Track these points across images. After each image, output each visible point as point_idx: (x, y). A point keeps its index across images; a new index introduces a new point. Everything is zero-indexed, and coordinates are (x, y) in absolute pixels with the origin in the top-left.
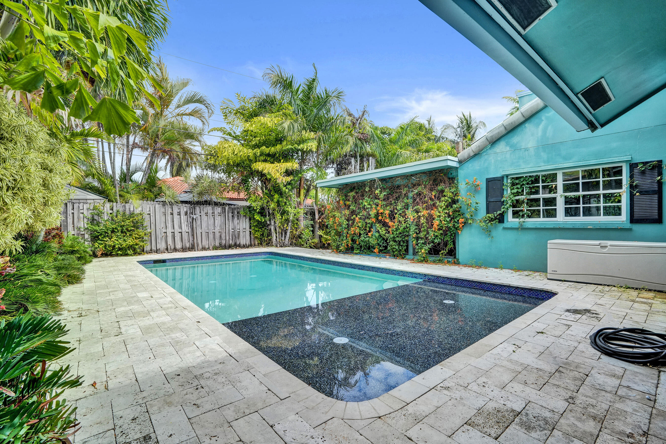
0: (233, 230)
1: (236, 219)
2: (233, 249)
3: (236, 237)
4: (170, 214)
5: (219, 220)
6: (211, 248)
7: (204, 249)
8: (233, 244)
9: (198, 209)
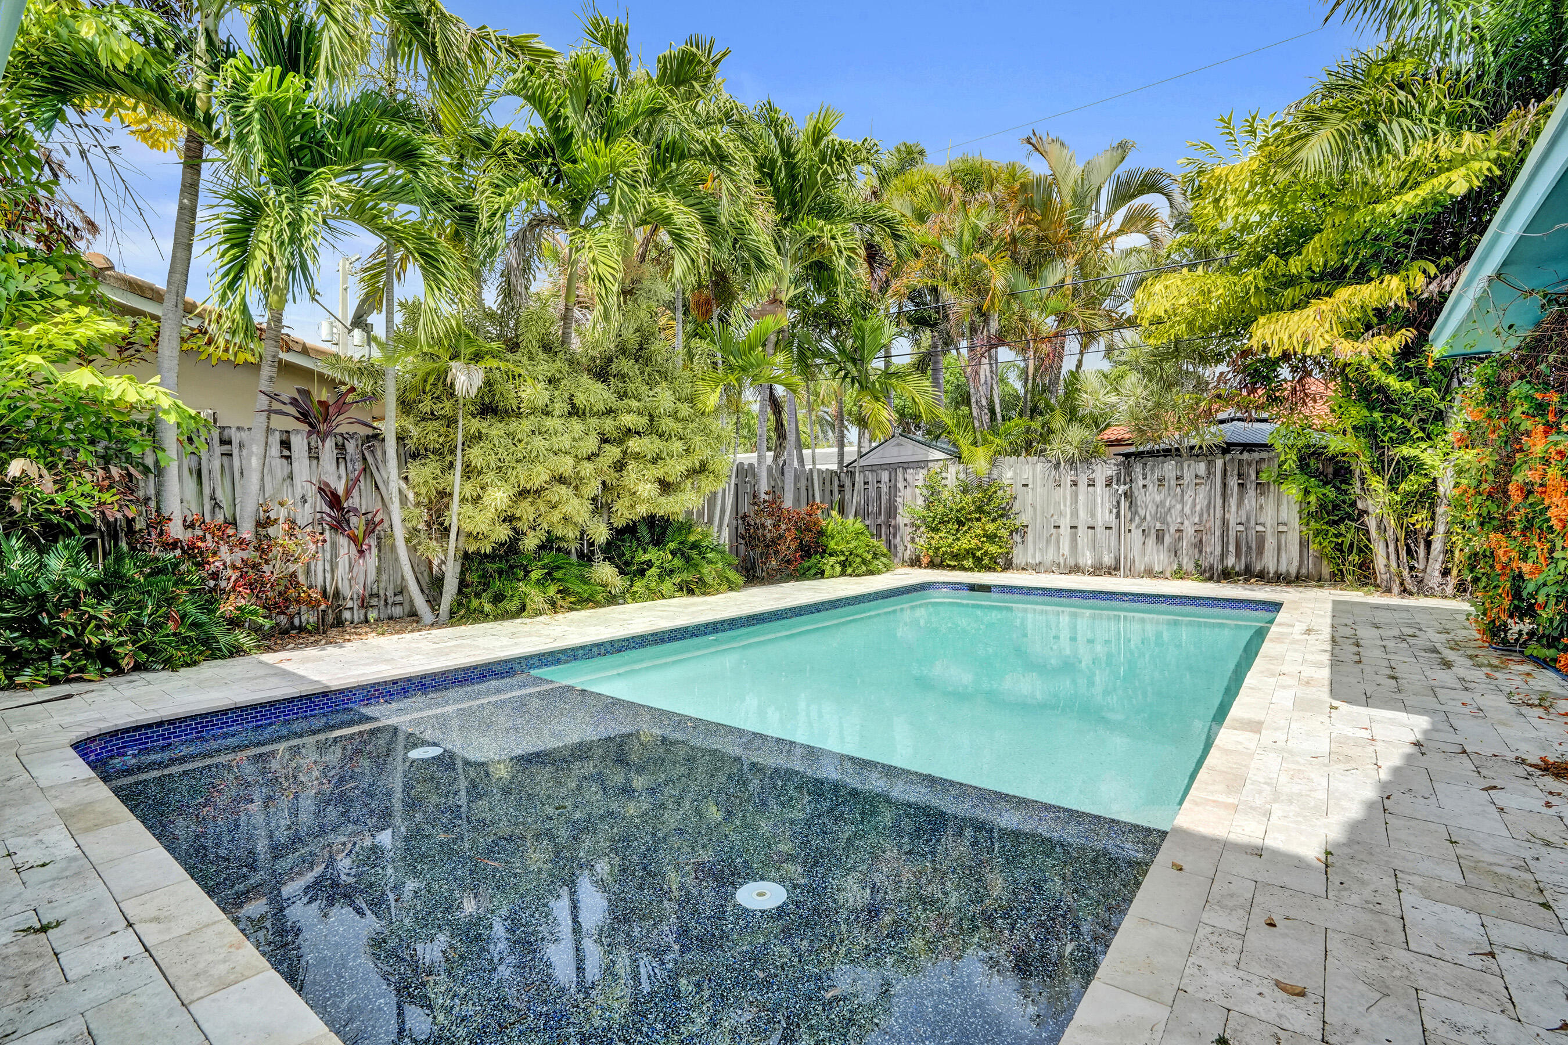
0: (1241, 528)
1: (1251, 492)
2: (1236, 582)
3: (1249, 548)
4: (1069, 483)
5: (1198, 498)
6: (1168, 574)
7: (1149, 573)
8: (1241, 567)
9: (1138, 468)
